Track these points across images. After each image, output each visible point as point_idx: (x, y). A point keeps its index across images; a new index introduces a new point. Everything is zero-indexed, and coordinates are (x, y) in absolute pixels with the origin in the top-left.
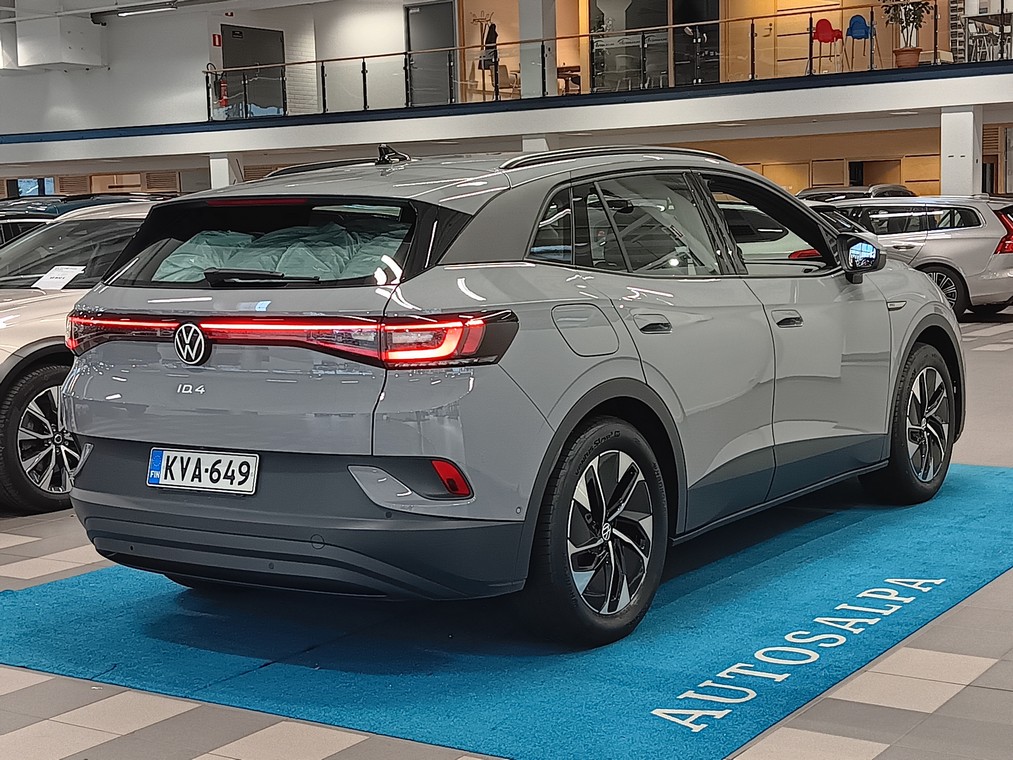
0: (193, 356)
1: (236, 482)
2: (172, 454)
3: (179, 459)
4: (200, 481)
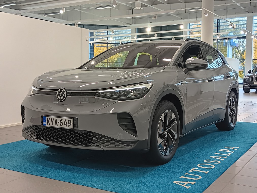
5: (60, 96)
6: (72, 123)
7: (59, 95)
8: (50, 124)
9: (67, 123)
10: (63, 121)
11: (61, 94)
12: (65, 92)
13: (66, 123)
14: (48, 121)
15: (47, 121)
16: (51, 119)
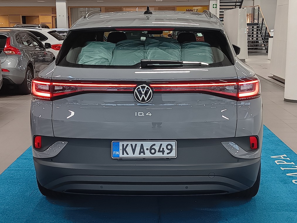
0: (146, 99)
1: (165, 153)
2: (125, 143)
3: (130, 145)
4: (144, 154)
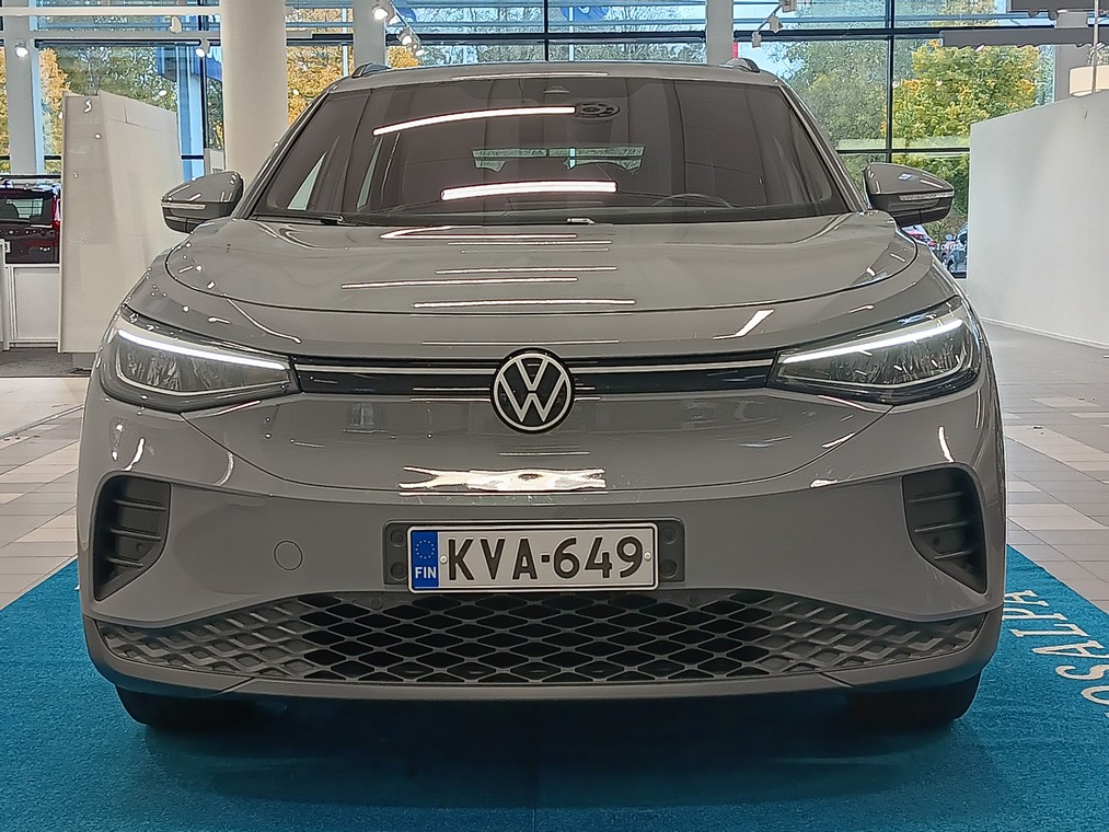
5: (532, 397)
6: (647, 555)
7: (521, 393)
8: (470, 577)
9: (614, 559)
10: (581, 551)
11: (532, 387)
12: (564, 377)
13: (606, 555)
14: (456, 560)
15: (443, 558)
16: (484, 543)
